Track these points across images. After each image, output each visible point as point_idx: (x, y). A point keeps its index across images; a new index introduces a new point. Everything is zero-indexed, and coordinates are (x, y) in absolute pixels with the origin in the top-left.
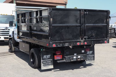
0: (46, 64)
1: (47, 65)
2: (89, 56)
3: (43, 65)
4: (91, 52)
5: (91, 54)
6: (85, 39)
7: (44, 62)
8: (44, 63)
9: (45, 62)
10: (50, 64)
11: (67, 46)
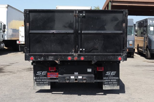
0: (40, 83)
1: (42, 84)
2: (110, 78)
3: (37, 84)
4: (113, 73)
5: (114, 76)
6: (81, 51)
7: (37, 80)
8: (38, 82)
9: (39, 80)
10: (46, 84)
11: (51, 60)
